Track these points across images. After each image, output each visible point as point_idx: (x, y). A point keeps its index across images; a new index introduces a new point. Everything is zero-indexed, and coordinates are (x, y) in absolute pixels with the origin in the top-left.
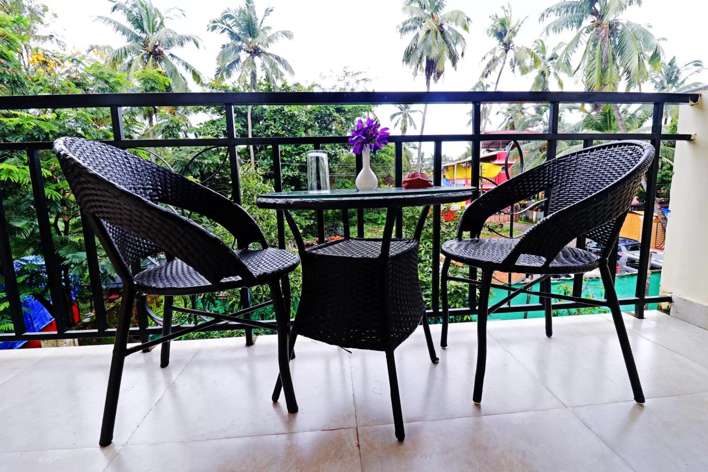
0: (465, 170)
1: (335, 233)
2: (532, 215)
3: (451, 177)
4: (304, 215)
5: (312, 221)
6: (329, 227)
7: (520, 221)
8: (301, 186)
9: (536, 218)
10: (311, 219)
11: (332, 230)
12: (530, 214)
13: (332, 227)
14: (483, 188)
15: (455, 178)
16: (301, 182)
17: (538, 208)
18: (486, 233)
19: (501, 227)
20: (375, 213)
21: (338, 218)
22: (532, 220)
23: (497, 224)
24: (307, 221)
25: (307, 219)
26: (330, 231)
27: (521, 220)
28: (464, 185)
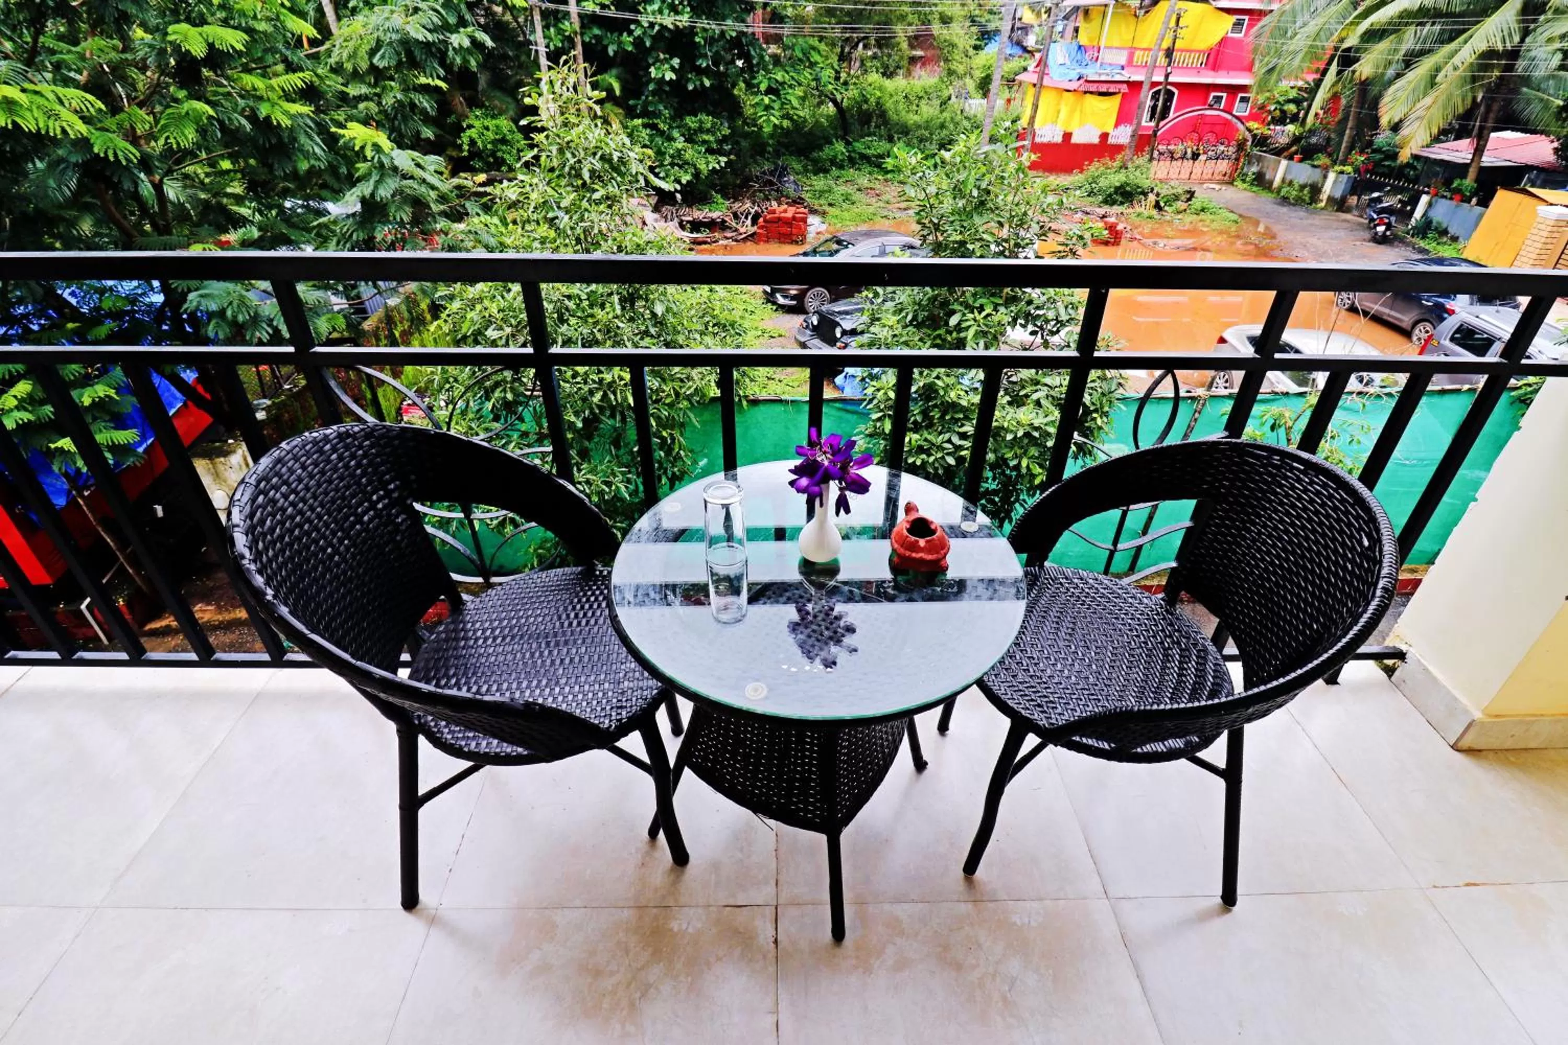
0: (1133, 20)
1: (777, 191)
2: (1276, 170)
3: (1090, 40)
4: (704, 142)
5: (723, 159)
6: (764, 173)
7: (1238, 183)
8: (696, 58)
9: (1283, 180)
10: (720, 152)
11: (771, 183)
12: (1272, 165)
13: (772, 173)
14: (1171, 79)
15: (1102, 44)
16: (696, 45)
17: (1296, 153)
18: (1146, 213)
19: (1189, 200)
20: (881, 137)
21: (787, 147)
22: (1271, 183)
23: (1180, 191)
24: (710, 158)
25: (710, 151)
26: (765, 186)
27: (1244, 181)
28: (1123, 68)
